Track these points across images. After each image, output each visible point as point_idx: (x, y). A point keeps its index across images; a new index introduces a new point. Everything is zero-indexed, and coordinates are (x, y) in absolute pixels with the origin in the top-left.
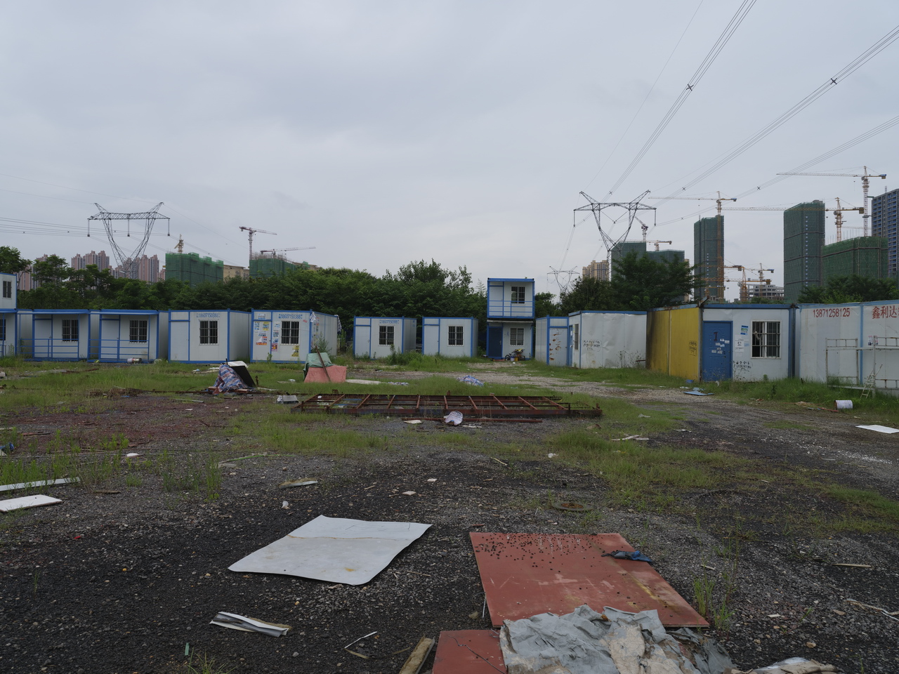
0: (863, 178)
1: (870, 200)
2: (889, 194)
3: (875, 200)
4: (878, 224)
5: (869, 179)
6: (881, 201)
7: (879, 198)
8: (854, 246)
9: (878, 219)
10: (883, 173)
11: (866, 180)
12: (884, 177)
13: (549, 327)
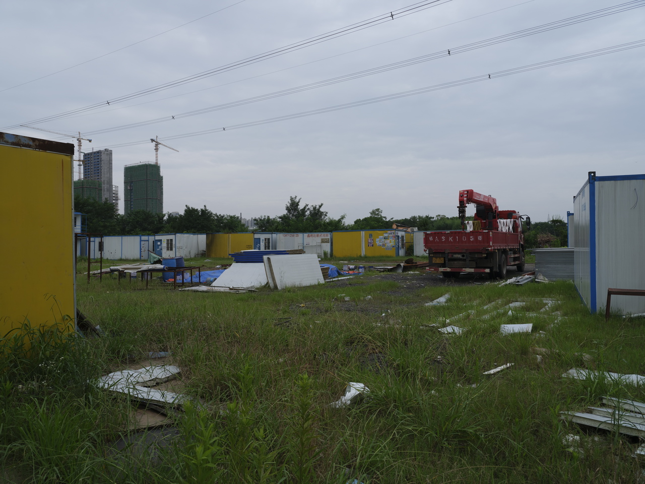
0: (78, 140)
1: (82, 154)
2: (95, 153)
3: (85, 155)
4: (87, 171)
5: (82, 141)
6: (89, 156)
7: (88, 154)
8: (82, 185)
9: (87, 168)
10: (90, 139)
11: (80, 141)
12: (90, 141)
13: (141, 241)
